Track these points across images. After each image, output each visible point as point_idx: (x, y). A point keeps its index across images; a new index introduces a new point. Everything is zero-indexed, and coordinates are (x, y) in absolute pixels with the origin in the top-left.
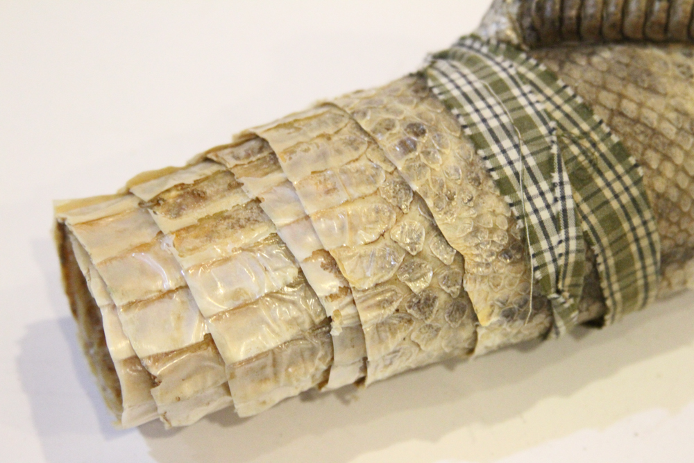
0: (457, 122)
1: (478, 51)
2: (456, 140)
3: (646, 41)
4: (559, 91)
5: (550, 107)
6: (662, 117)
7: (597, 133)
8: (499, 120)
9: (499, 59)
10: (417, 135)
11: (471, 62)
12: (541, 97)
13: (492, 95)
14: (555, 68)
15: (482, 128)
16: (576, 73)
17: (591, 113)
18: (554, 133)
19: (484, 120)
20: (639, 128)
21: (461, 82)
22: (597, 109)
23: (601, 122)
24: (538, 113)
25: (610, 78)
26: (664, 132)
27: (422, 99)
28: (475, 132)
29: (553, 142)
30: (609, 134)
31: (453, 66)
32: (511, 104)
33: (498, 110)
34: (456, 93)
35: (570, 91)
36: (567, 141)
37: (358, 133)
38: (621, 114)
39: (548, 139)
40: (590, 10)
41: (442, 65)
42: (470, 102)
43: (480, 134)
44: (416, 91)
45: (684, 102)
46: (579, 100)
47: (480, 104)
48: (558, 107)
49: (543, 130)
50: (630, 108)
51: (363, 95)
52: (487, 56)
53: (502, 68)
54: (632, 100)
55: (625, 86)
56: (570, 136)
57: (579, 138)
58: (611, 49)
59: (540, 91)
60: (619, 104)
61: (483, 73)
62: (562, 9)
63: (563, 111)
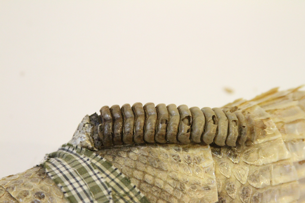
0: (61, 190)
1: (72, 152)
2: (61, 200)
3: (156, 144)
4: (113, 172)
5: (108, 180)
6: (165, 182)
7: (133, 193)
8: (83, 188)
9: (82, 156)
10: (40, 198)
11: (68, 158)
12: (104, 175)
13: (78, 175)
14: (111, 160)
15: (74, 193)
16: (121, 162)
17: (130, 182)
18: (111, 194)
19: (75, 189)
20: (154, 189)
21: (63, 169)
22: (132, 180)
23: (135, 187)
24: (102, 183)
25: (139, 164)
26: (167, 190)
27: (43, 179)
28: (70, 195)
29: (110, 198)
30: (139, 193)
31: (59, 161)
32: (89, 180)
34: (60, 175)
35: (118, 172)
36: (117, 198)
37: (10, 199)
38: (145, 182)
39: (108, 197)
40: (127, 130)
41: (53, 160)
42: (67, 179)
43: (73, 196)
44: (40, 175)
45: (176, 174)
46: (123, 176)
47: (73, 181)
48: (113, 180)
49: (105, 192)
50: (149, 178)
51: (13, 178)
52: (76, 155)
53: (84, 161)
54: (150, 175)
55: (146, 168)
56: (119, 194)
57: (124, 195)
58: (138, 149)
59: (103, 172)
60: (144, 177)
61: (74, 164)
62: (113, 129)
63: (115, 182)
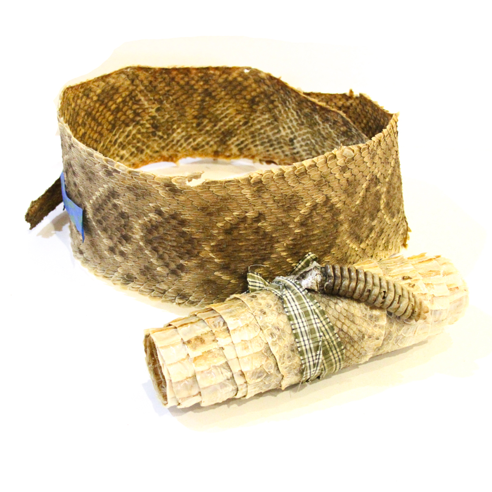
0: (291, 327)
2: (290, 335)
4: (325, 319)
5: (321, 325)
6: (354, 333)
7: (334, 337)
8: (305, 328)
9: (308, 300)
12: (319, 321)
13: (304, 317)
14: (325, 309)
15: (299, 331)
16: (330, 312)
17: (334, 330)
18: (321, 337)
19: (300, 327)
20: (347, 336)
22: (335, 328)
23: (336, 333)
25: (341, 316)
26: (354, 338)
28: (296, 332)
29: (320, 341)
30: (338, 338)
32: (309, 322)
33: (305, 324)
34: (293, 313)
35: (328, 320)
38: (342, 330)
42: (297, 319)
43: (298, 333)
45: (362, 327)
46: (331, 324)
47: (300, 321)
48: (324, 326)
49: (318, 335)
50: (345, 328)
53: (309, 305)
54: (346, 325)
55: (345, 320)
59: (319, 318)
60: (342, 326)
61: (302, 307)
63: (325, 328)
